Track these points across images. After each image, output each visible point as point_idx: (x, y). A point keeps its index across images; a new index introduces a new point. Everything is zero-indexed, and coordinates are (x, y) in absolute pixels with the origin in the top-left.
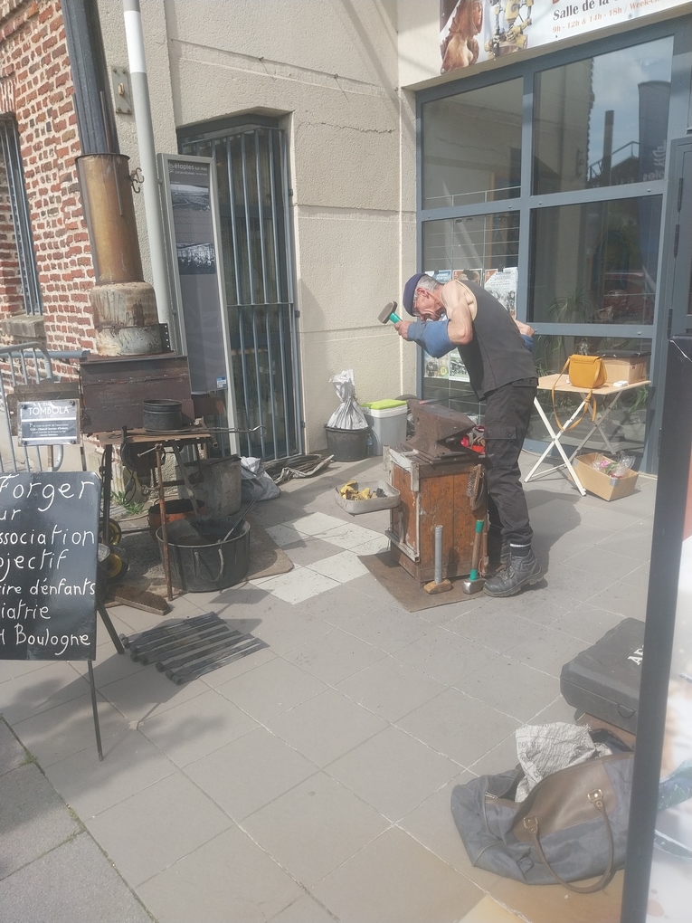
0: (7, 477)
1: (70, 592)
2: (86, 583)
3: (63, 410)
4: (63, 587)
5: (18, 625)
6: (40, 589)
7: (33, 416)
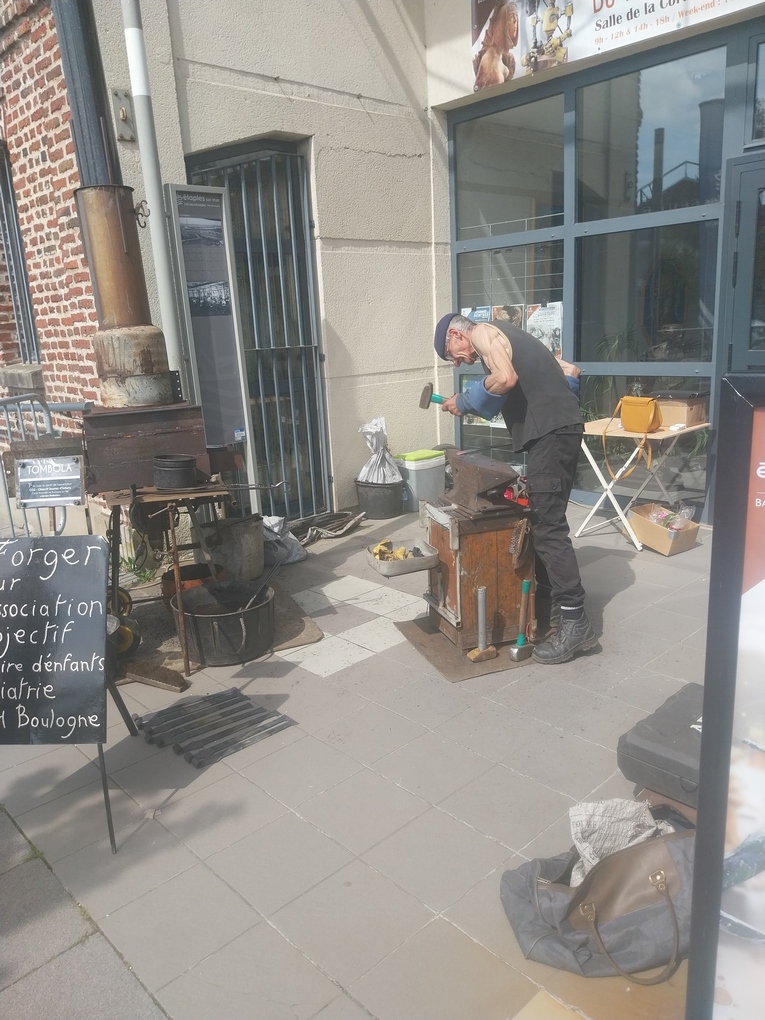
0: (5, 543)
1: (77, 668)
2: (94, 659)
3: (65, 468)
4: (68, 663)
5: (20, 706)
6: (43, 666)
7: (32, 476)
